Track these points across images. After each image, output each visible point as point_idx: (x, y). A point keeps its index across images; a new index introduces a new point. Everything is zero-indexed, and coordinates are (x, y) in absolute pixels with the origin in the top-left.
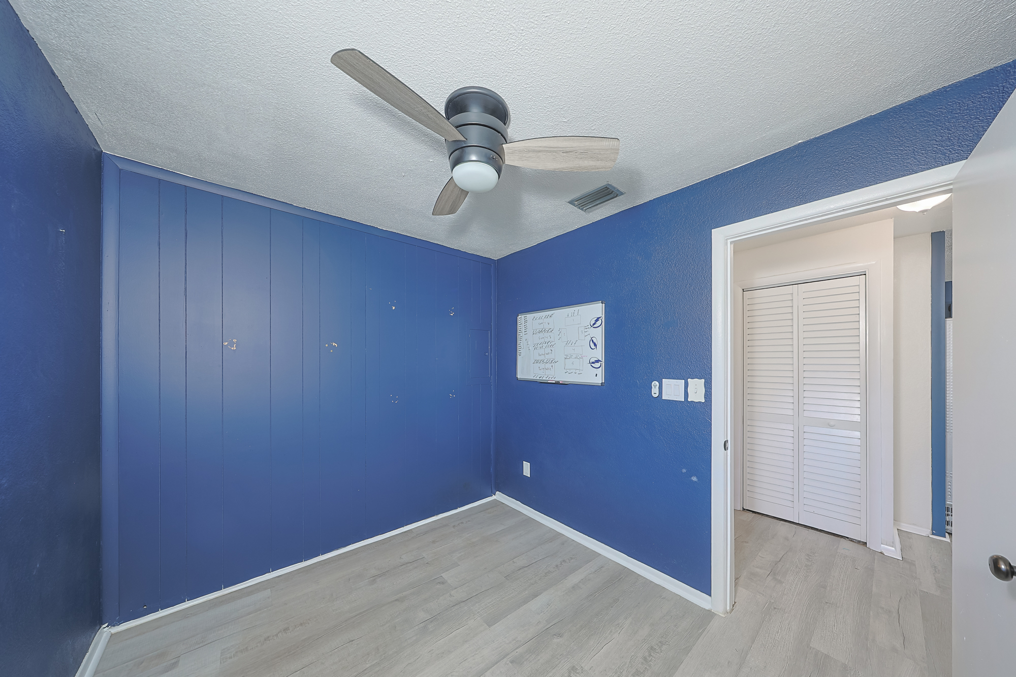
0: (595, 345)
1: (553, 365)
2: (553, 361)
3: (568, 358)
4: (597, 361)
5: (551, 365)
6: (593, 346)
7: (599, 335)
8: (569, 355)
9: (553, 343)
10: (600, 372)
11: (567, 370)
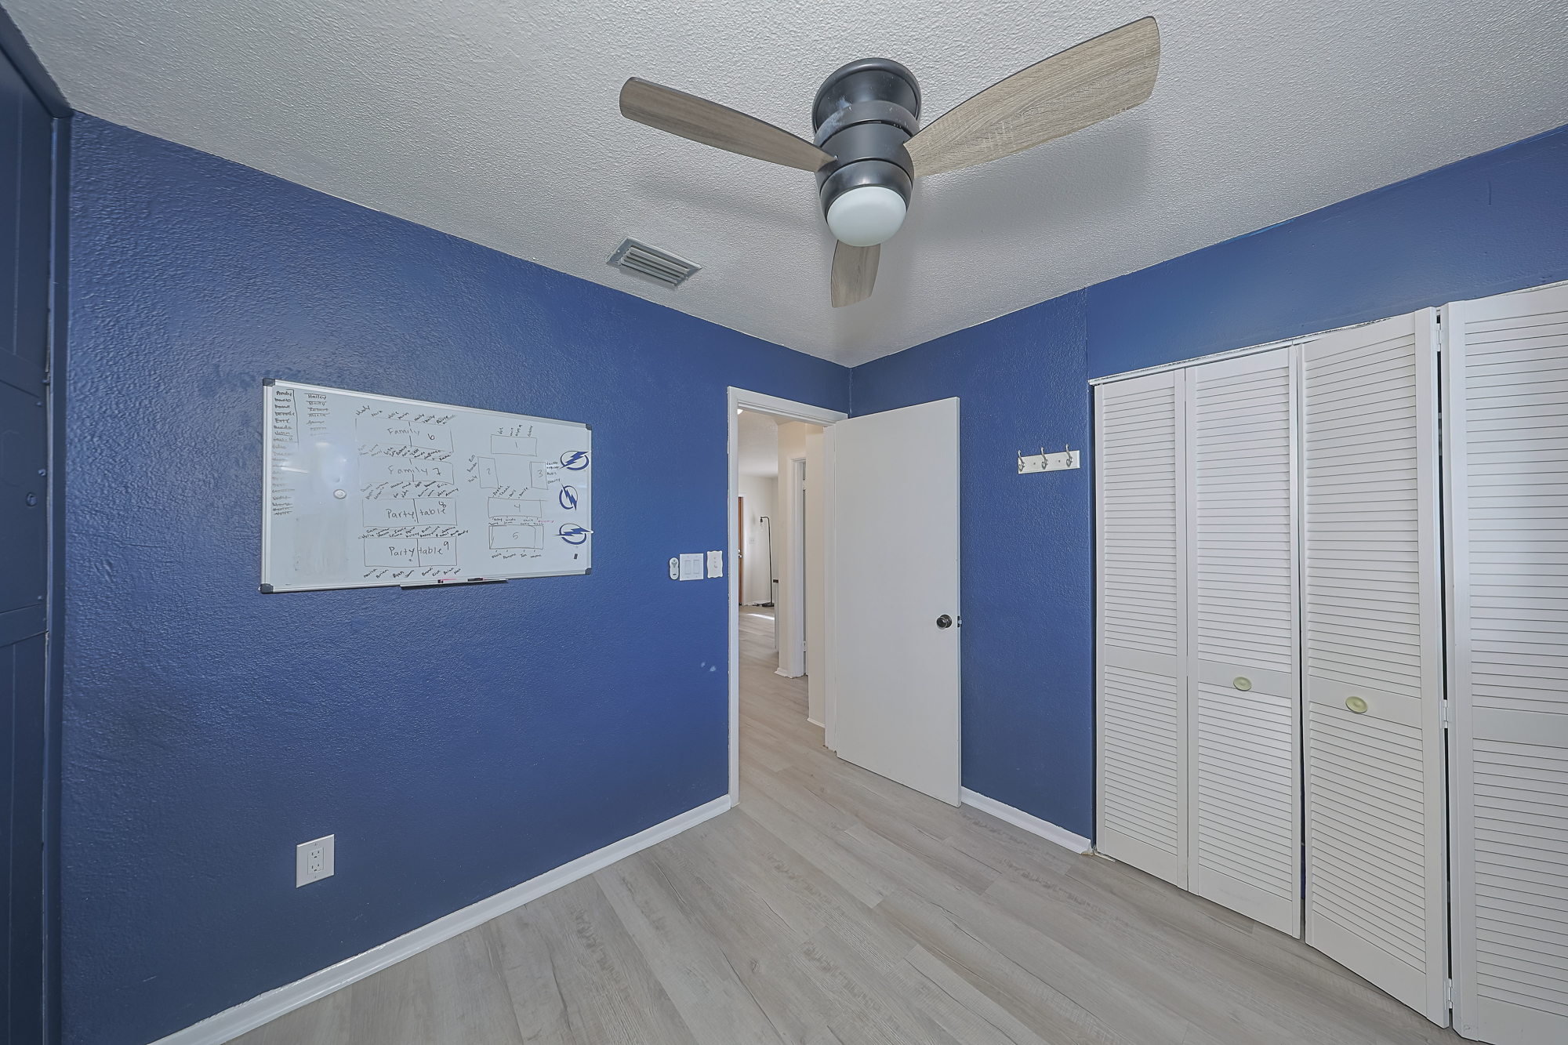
0: (573, 500)
1: (451, 541)
2: (453, 531)
3: (500, 523)
4: (578, 531)
5: (444, 539)
6: (567, 502)
7: (582, 483)
8: (504, 519)
9: (448, 489)
10: (585, 551)
11: (499, 552)
